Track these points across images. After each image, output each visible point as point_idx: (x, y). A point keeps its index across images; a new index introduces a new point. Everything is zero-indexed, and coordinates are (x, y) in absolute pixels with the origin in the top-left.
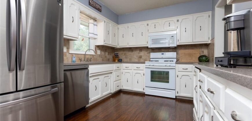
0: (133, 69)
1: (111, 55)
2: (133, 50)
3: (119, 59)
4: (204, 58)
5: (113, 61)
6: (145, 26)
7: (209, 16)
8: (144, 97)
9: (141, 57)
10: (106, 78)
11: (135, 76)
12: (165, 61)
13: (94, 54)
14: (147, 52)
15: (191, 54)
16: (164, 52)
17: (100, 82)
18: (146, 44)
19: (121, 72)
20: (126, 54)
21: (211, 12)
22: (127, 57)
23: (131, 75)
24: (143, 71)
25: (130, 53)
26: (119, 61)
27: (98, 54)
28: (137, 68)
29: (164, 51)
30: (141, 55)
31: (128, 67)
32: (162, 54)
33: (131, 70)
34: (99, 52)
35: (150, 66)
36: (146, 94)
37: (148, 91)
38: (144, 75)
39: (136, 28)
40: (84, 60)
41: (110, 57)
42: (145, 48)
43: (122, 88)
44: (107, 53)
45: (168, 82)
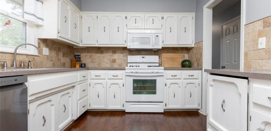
0: (107, 79)
1: (67, 57)
2: (103, 51)
3: (82, 64)
4: (187, 63)
5: (71, 67)
6: (123, 20)
7: (193, 17)
8: (124, 117)
9: (114, 61)
10: (64, 97)
11: (110, 88)
12: (148, 66)
13: (37, 54)
14: (122, 55)
15: (174, 58)
16: (144, 55)
17: (53, 106)
18: (124, 43)
19: (88, 83)
20: (93, 56)
21: (195, 13)
22: (94, 60)
23: (104, 87)
24: (121, 81)
25: (99, 55)
26: (82, 67)
27: (44, 54)
28: (113, 76)
29: (144, 53)
30: (115, 58)
31: (100, 76)
32: (143, 57)
33: (105, 79)
34: (46, 51)
35: (132, 73)
36: (126, 112)
37: (129, 108)
38: (123, 86)
39: (109, 20)
40: (13, 66)
41: (67, 60)
42: (120, 49)
43: (89, 108)
44: (61, 54)
45: (155, 93)
